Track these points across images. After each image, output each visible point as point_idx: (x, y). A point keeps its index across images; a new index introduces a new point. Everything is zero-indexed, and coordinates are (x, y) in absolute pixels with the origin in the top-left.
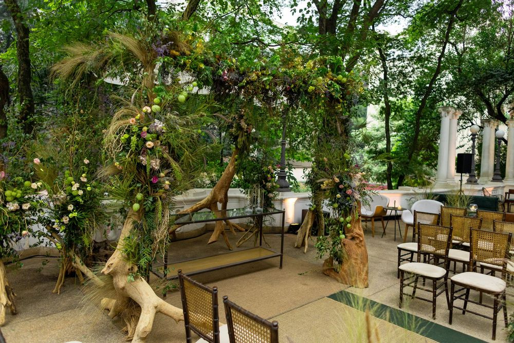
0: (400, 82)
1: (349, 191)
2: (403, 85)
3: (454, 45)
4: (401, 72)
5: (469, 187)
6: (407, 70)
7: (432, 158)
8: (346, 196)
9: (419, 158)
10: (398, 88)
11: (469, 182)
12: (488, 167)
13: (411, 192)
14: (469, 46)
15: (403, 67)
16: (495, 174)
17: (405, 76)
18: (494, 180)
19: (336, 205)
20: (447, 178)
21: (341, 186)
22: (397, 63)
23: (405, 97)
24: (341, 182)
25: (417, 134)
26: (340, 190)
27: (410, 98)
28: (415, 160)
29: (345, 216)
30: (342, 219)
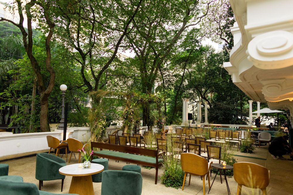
0: (169, 84)
1: (162, 123)
2: (170, 85)
3: (188, 70)
4: (169, 81)
5: (193, 125)
6: (171, 80)
7: (181, 115)
8: (161, 124)
9: (177, 115)
10: (168, 86)
11: (193, 123)
12: (200, 118)
13: (175, 126)
14: (193, 70)
15: (170, 79)
16: (202, 120)
17: (170, 82)
18: (201, 122)
19: (159, 126)
20: (186, 122)
21: (160, 122)
22: (167, 77)
23: (171, 90)
24: (160, 121)
25: (176, 105)
26: (160, 123)
27: (172, 91)
28: (176, 116)
29: (161, 129)
30: (160, 130)
